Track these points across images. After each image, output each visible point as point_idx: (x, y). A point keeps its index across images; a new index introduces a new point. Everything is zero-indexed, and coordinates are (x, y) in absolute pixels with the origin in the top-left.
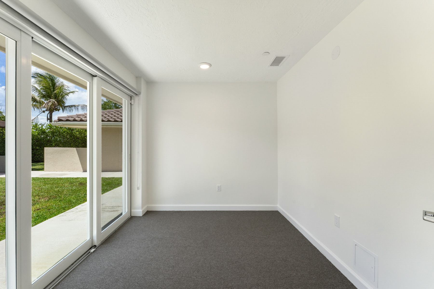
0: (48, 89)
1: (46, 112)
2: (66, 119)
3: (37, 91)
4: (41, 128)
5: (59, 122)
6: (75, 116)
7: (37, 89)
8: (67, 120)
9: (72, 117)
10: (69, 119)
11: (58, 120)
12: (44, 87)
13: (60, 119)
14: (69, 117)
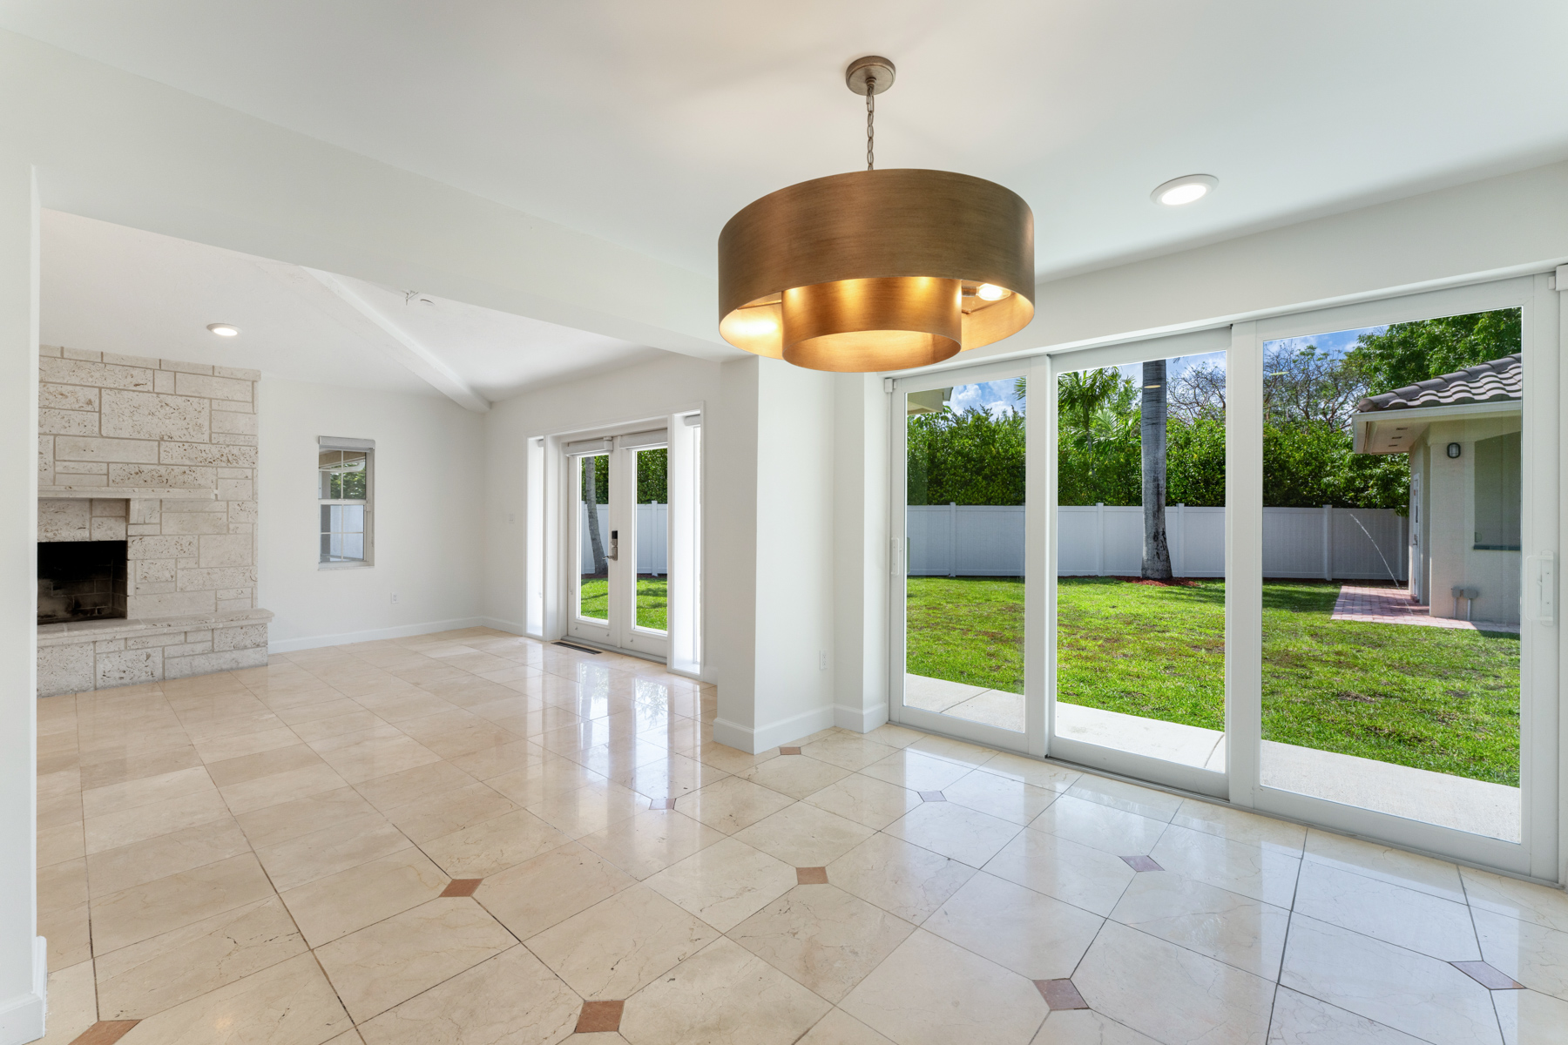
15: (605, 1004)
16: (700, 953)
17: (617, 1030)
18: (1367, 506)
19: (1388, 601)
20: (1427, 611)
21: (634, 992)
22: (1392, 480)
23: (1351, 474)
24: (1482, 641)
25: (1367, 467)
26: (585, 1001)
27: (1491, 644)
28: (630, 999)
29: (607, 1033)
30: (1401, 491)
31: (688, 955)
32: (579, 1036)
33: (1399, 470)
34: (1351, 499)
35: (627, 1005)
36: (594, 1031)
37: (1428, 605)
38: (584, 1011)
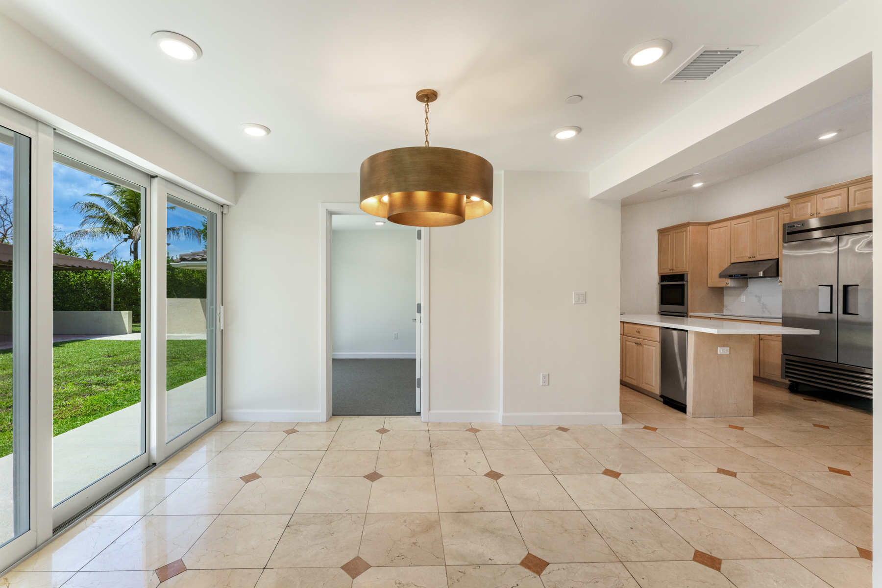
0: (132, 202)
1: (128, 240)
2: (193, 257)
3: (114, 206)
4: (125, 269)
5: (182, 263)
6: (201, 253)
7: (114, 203)
8: (194, 260)
9: (198, 254)
10: (196, 257)
11: (180, 259)
12: (128, 199)
13: (183, 257)
14: (194, 254)
15: (529, 568)
16: (467, 563)
17: (529, 553)
21: (512, 566)
26: (539, 576)
28: (516, 563)
29: (534, 554)
31: (473, 566)
32: (548, 560)
35: (519, 562)
36: (540, 559)
38: (542, 571)
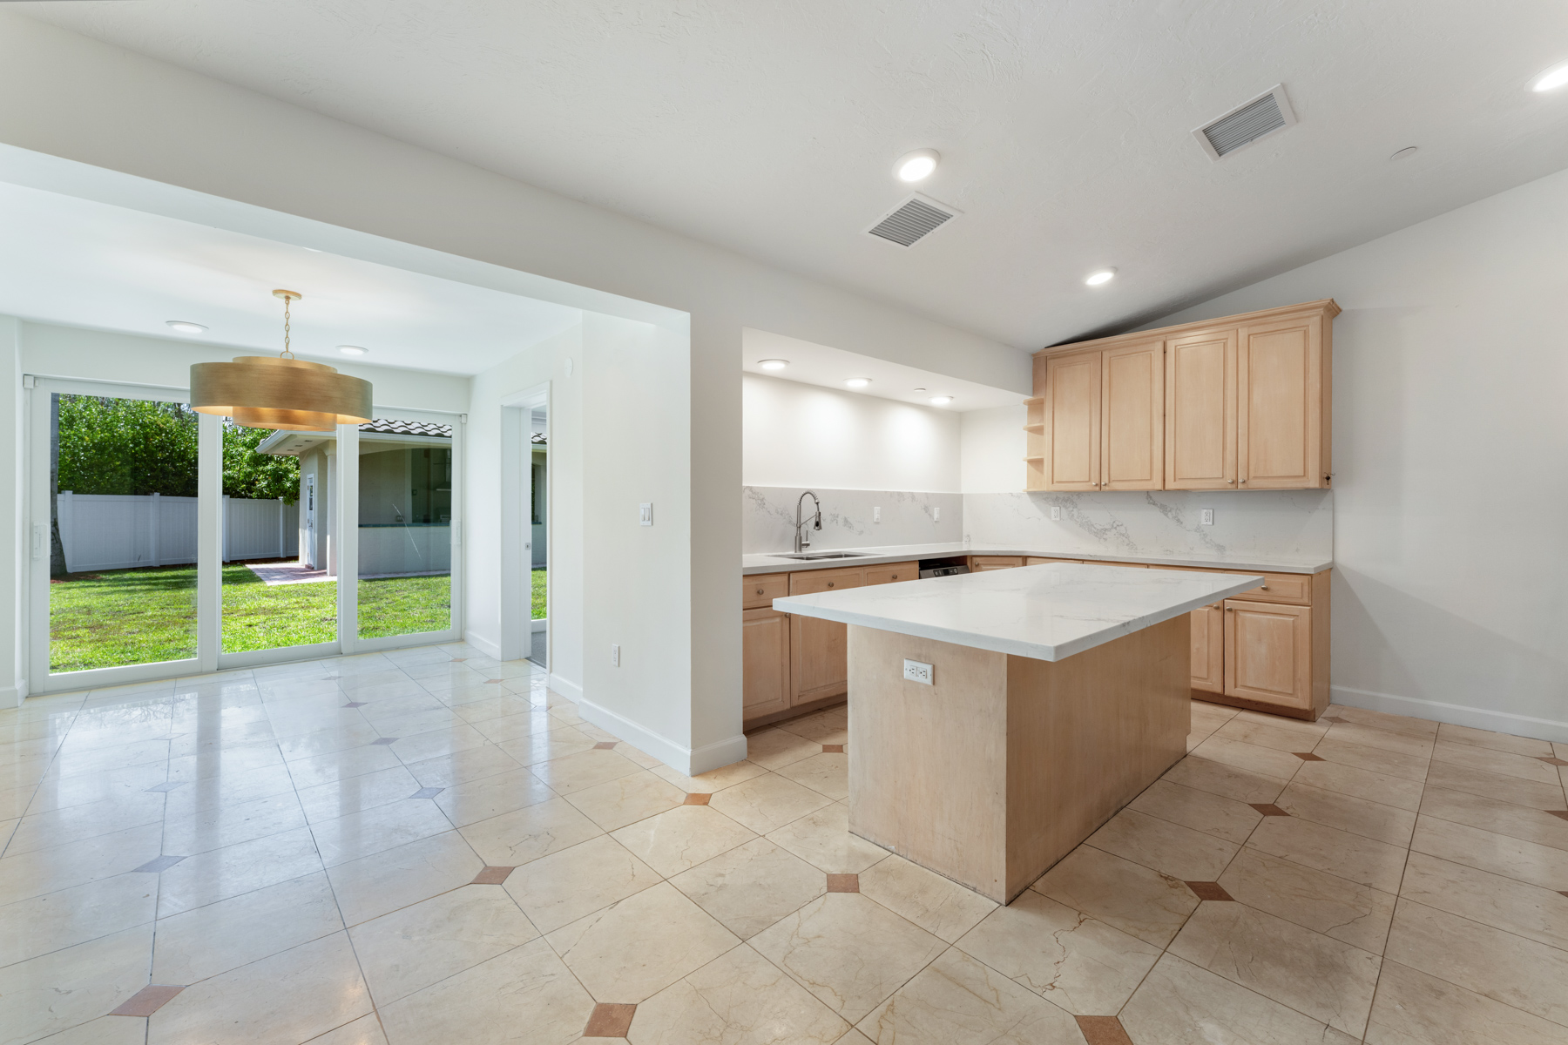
18: (259, 497)
19: (291, 570)
20: (325, 573)
22: (281, 475)
23: (249, 470)
24: (367, 584)
25: (261, 465)
27: (373, 585)
30: (288, 484)
33: (287, 468)
34: (243, 490)
37: (325, 568)
